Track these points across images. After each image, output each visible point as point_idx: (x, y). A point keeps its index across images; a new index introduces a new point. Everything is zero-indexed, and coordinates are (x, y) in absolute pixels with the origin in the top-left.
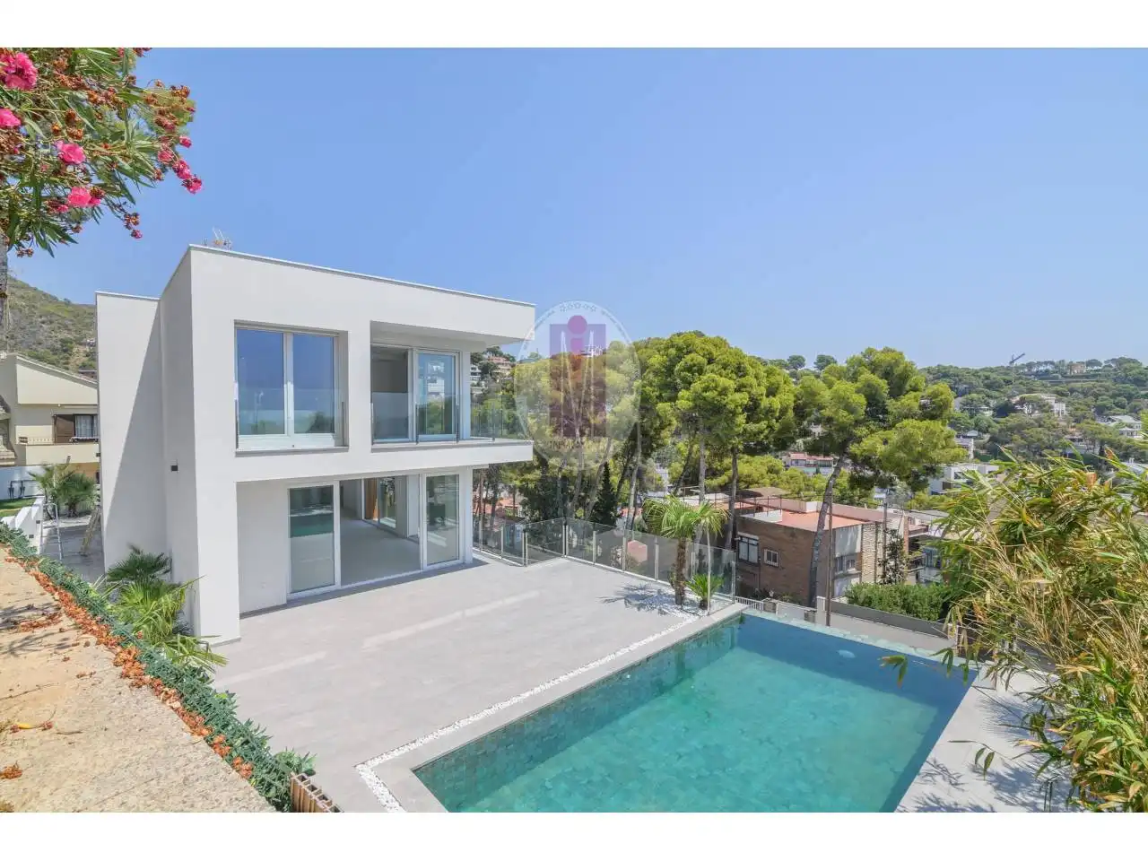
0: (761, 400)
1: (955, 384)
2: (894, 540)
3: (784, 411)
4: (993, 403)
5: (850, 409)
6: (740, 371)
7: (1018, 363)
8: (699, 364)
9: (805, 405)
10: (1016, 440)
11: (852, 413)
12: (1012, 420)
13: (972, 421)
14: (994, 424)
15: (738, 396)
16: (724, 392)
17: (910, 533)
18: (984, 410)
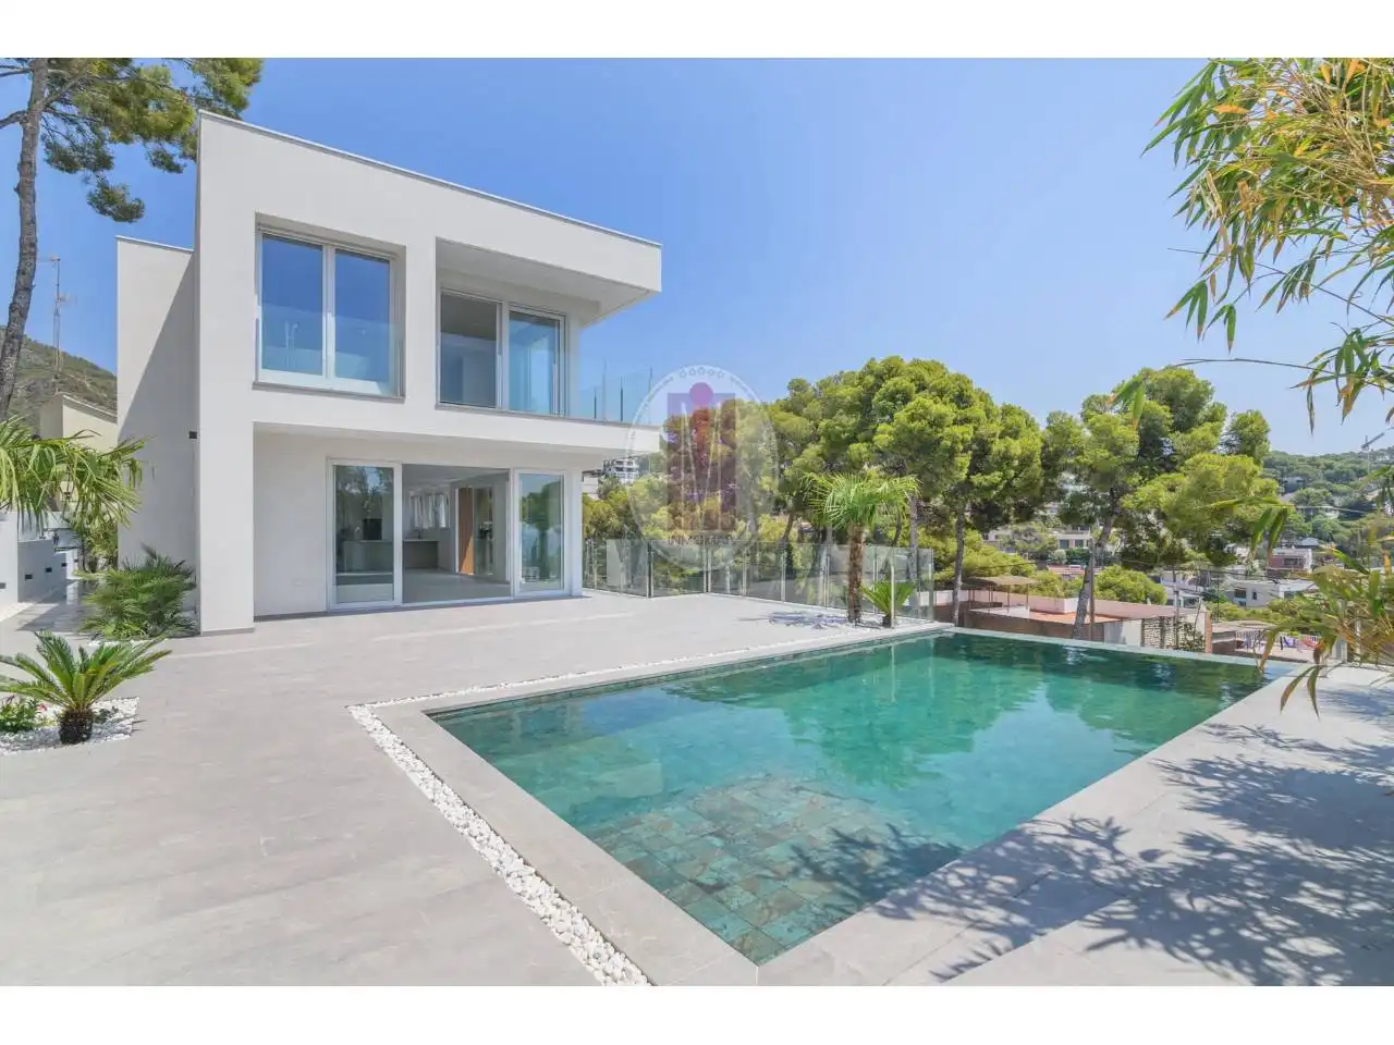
0: (992, 442)
1: (1282, 476)
2: (1190, 638)
3: (1026, 461)
4: (1338, 501)
5: (1116, 449)
6: (961, 399)
7: (1375, 447)
8: (904, 390)
9: (1058, 454)
10: (1375, 549)
11: (1117, 453)
12: (1369, 522)
13: (1309, 525)
14: (1342, 529)
15: (958, 430)
16: (938, 422)
17: (1215, 636)
18: (1327, 510)
